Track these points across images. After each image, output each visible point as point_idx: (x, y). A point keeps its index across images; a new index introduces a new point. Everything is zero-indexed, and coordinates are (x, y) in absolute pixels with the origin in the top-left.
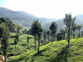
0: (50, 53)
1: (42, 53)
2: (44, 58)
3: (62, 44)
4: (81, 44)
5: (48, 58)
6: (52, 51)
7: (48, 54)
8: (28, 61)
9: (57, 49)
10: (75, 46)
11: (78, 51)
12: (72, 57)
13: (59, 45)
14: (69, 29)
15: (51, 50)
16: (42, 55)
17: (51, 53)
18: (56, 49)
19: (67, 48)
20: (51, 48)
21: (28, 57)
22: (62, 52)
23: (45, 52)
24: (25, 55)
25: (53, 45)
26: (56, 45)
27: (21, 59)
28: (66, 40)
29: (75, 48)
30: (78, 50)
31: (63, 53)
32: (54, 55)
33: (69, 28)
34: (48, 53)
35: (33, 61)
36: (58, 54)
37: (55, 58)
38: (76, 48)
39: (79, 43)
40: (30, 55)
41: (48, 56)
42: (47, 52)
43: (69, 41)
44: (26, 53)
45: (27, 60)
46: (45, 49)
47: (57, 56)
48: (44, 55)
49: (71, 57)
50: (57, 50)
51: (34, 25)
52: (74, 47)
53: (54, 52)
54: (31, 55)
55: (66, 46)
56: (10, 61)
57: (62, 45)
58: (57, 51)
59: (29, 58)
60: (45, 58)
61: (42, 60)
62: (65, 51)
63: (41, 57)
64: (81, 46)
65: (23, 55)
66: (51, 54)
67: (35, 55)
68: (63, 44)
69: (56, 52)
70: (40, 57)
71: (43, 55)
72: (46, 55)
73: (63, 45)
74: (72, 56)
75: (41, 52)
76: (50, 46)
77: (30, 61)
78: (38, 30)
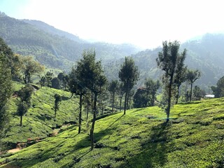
0: (121, 141)
1: (100, 142)
2: (106, 155)
3: (149, 118)
4: (198, 119)
5: (119, 155)
6: (126, 135)
7: (117, 145)
8: (61, 161)
9: (138, 130)
10: (183, 124)
11: (193, 137)
12: (179, 153)
13: (143, 119)
14: (171, 80)
15: (122, 133)
16: (100, 146)
17: (123, 140)
18: (136, 132)
19: (164, 128)
20: (121, 127)
21: (62, 150)
22: (153, 138)
23: (107, 137)
24: (53, 146)
25: (127, 120)
26: (134, 120)
27: (40, 157)
28: (163, 108)
29: (184, 128)
30: (191, 134)
31: (156, 142)
32: (133, 147)
33: (170, 78)
34: (115, 141)
35: (78, 161)
36: (143, 145)
37: (136, 153)
38: (188, 130)
39: (193, 116)
40: (67, 145)
41: (116, 148)
42: (112, 139)
43: (168, 111)
44: (55, 139)
45: (59, 160)
46: (107, 130)
47: (141, 150)
48: (106, 147)
49: (177, 151)
50: (139, 134)
51: (82, 66)
52: (182, 127)
53: (133, 138)
54: (69, 145)
55: (160, 123)
56: (7, 161)
58: (141, 135)
59: (63, 154)
60: (110, 154)
61: (101, 160)
62: (159, 136)
64: (197, 123)
65: (45, 145)
66: (125, 142)
67: (79, 146)
68: (152, 117)
69: (137, 137)
70: (96, 151)
71: (104, 147)
72: (112, 145)
73: (152, 121)
74: (178, 149)
75: (97, 139)
76: (119, 121)
77: (70, 161)
78: (94, 80)
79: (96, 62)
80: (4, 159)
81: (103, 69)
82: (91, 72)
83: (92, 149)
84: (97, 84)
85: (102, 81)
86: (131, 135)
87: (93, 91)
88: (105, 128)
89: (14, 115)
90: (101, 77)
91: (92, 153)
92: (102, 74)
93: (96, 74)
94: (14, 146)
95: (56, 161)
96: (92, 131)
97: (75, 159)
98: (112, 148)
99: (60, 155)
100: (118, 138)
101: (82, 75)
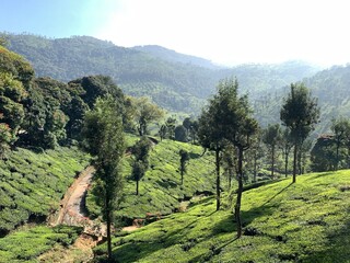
0: (288, 228)
1: (253, 225)
2: (263, 248)
3: (343, 190)
5: (285, 250)
6: (297, 218)
7: (281, 232)
8: (193, 250)
9: (319, 210)
13: (331, 191)
15: (290, 213)
16: (252, 233)
17: (292, 226)
18: (316, 213)
20: (288, 203)
21: (193, 234)
23: (264, 218)
24: (179, 226)
25: (298, 192)
26: (311, 192)
27: (163, 241)
32: (312, 238)
34: (278, 227)
35: (218, 252)
36: (331, 237)
37: (317, 249)
40: (200, 226)
41: (279, 239)
42: (273, 222)
44: (182, 217)
45: (189, 248)
46: (263, 207)
47: (327, 245)
48: (262, 234)
50: (322, 217)
51: (217, 105)
53: (310, 223)
54: (203, 227)
56: (122, 243)
57: (346, 192)
58: (326, 219)
59: (195, 240)
60: (271, 246)
61: (255, 255)
63: (248, 242)
65: (170, 225)
66: (297, 230)
67: (219, 230)
68: (348, 189)
69: (319, 223)
70: (247, 239)
71: (259, 234)
72: (273, 233)
73: (348, 195)
75: (247, 220)
76: (285, 194)
77: (206, 251)
78: (236, 127)
79: (239, 96)
80: (118, 239)
81: (251, 108)
82: (232, 113)
83: (239, 236)
84: (242, 132)
85: (250, 128)
86: (307, 217)
87: (236, 143)
88: (259, 204)
89: (128, 179)
90: (248, 121)
91: (239, 242)
92: (249, 116)
93: (241, 117)
94: (130, 222)
95: (185, 249)
96: (237, 208)
97: (213, 248)
98: (272, 237)
99: (190, 240)
100: (283, 221)
101: (217, 120)
